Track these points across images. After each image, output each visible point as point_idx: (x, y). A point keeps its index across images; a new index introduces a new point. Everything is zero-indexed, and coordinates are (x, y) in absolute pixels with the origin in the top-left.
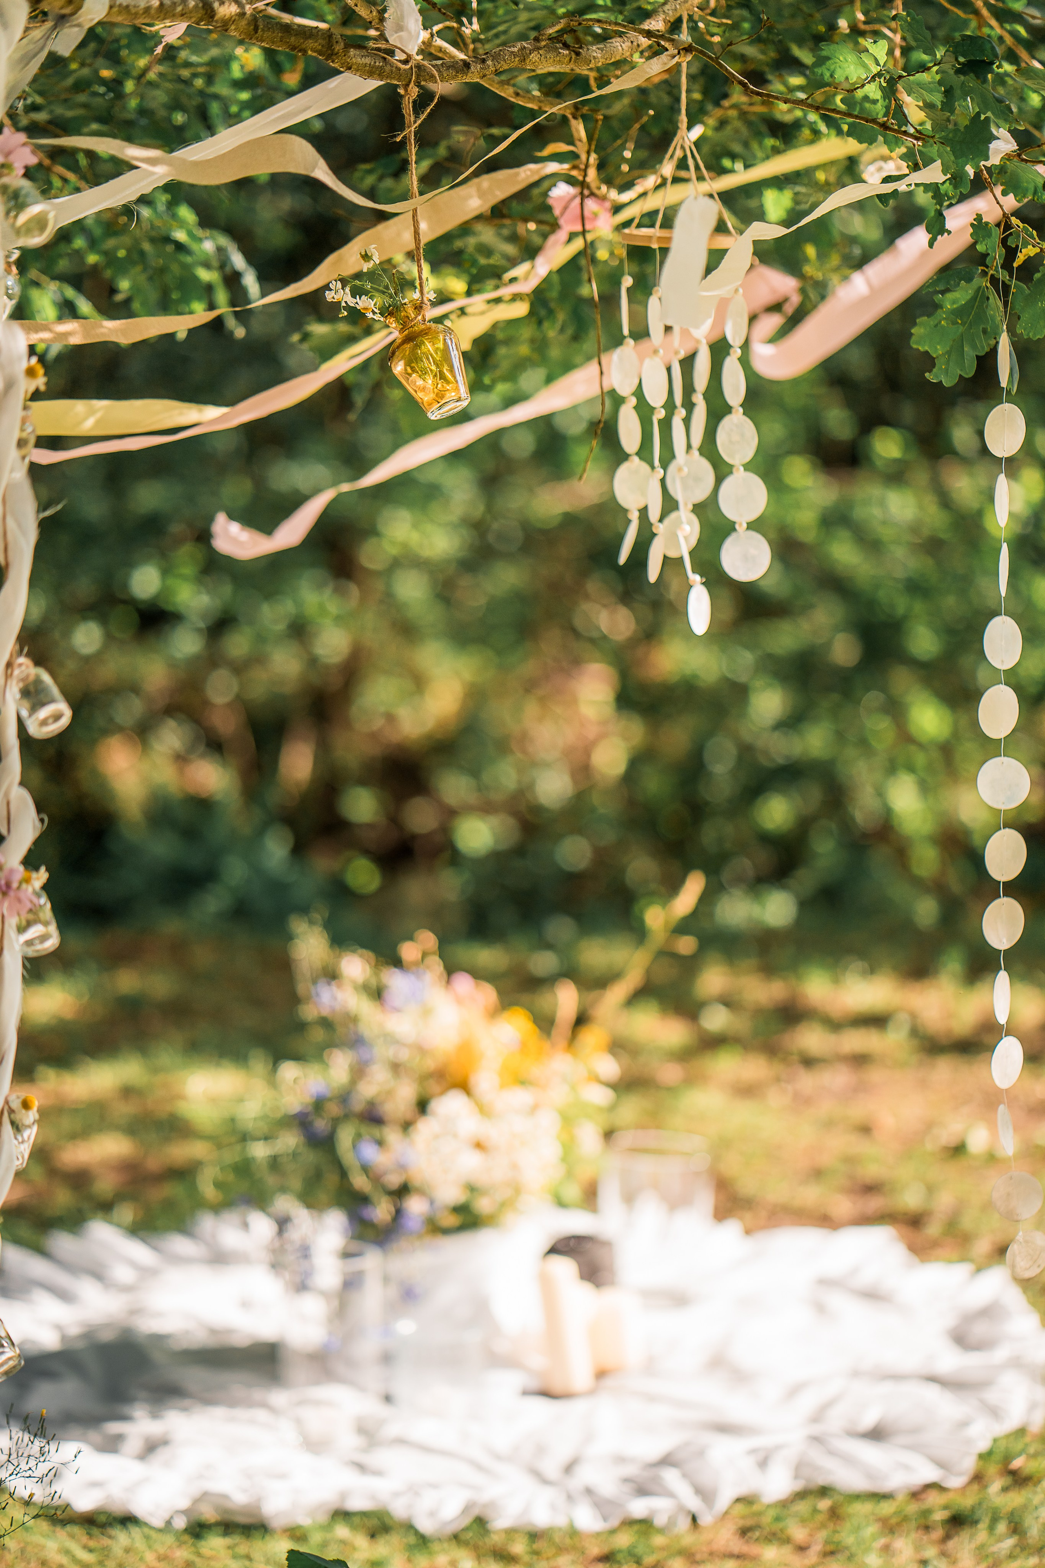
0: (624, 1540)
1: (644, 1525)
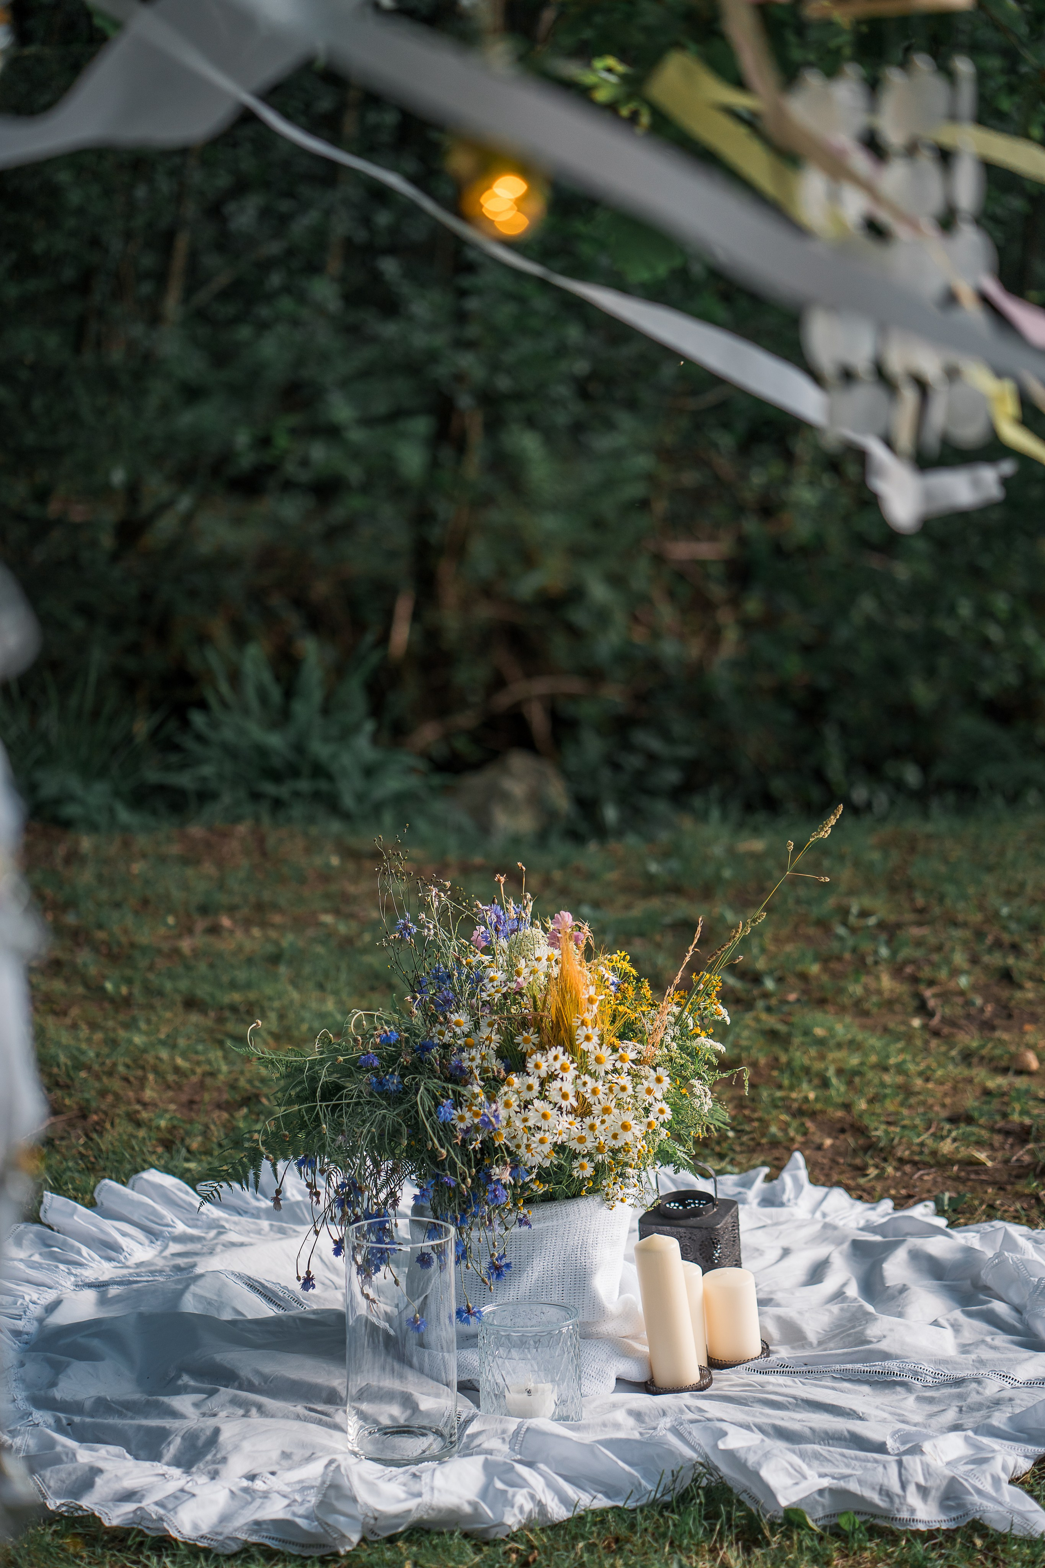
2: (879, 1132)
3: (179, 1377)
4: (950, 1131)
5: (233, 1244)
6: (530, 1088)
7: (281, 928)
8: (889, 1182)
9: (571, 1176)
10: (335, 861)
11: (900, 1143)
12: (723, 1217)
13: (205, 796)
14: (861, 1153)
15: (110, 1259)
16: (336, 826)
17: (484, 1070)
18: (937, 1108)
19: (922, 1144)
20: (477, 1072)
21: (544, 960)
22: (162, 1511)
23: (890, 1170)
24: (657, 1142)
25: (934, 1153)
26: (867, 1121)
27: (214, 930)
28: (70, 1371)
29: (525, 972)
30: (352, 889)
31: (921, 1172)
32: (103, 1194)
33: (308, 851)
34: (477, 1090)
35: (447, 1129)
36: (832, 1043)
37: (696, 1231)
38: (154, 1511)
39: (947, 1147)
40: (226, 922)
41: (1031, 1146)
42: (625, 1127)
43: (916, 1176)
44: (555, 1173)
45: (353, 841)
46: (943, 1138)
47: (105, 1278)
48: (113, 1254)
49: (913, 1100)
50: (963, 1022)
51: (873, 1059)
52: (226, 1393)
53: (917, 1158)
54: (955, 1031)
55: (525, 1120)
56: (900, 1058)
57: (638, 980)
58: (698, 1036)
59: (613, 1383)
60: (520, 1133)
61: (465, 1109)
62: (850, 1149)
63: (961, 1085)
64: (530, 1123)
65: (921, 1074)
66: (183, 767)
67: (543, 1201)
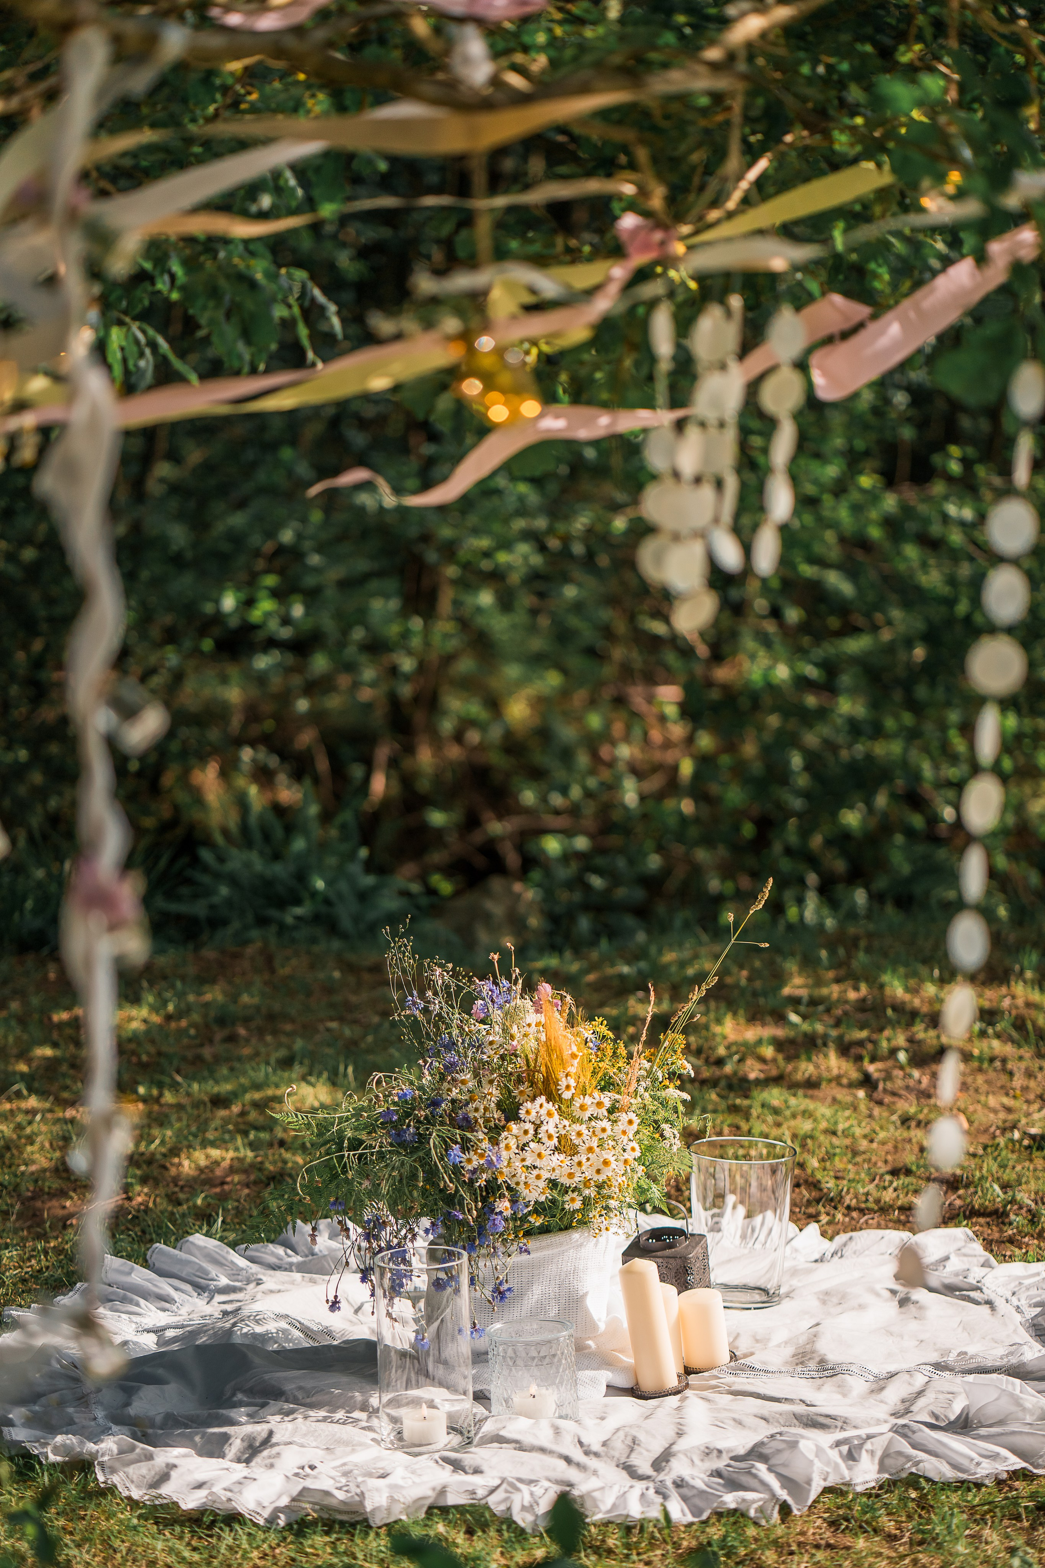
0: (715, 1532)
1: (737, 1516)
2: (829, 1184)
3: (234, 1395)
4: (891, 1182)
5: (272, 1292)
6: (526, 1132)
7: (291, 1035)
8: (839, 1226)
9: (563, 1209)
10: (337, 974)
11: (848, 1192)
12: (694, 1248)
13: (216, 922)
14: (814, 1203)
15: (164, 1310)
16: (336, 944)
17: (487, 1121)
18: (880, 1164)
19: (867, 1194)
20: (481, 1121)
21: (533, 1025)
22: (229, 1494)
23: (839, 1216)
24: (636, 1179)
25: (877, 1201)
26: (819, 1176)
27: (232, 1039)
28: (141, 1394)
29: (518, 1036)
30: (353, 999)
31: (866, 1217)
32: (154, 1256)
33: (312, 967)
34: (481, 1136)
35: (457, 1170)
36: (788, 1113)
37: (671, 1261)
38: (224, 1495)
39: (888, 1196)
40: (242, 1031)
41: (961, 1192)
42: (606, 1163)
43: (862, 1221)
44: (550, 1207)
45: (351, 957)
46: (885, 1188)
47: (162, 1323)
48: (167, 1305)
49: (859, 1159)
50: (903, 1092)
51: (823, 1125)
52: (274, 1405)
53: (863, 1205)
54: (896, 1099)
55: (523, 1160)
56: (847, 1125)
57: (615, 1041)
58: (668, 1087)
59: (604, 1389)
60: (519, 1171)
61: (472, 1153)
62: (805, 1200)
63: (900, 1146)
64: (528, 1163)
65: (865, 1136)
66: (195, 896)
67: (540, 1233)
